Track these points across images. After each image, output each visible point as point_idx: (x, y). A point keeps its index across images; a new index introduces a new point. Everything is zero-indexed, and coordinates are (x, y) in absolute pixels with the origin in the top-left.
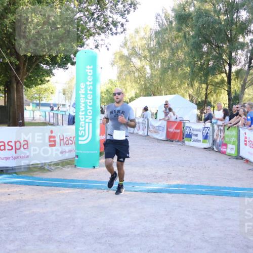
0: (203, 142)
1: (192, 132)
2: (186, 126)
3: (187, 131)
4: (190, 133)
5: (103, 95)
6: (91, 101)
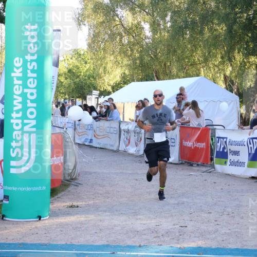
0: (249, 166)
1: (229, 147)
2: (217, 135)
3: (219, 144)
4: (224, 148)
5: (62, 79)
6: (34, 91)
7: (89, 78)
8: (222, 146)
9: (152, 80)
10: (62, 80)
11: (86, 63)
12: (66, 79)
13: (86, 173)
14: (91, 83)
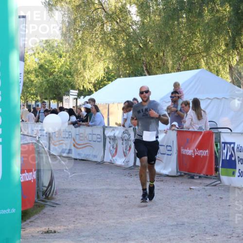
1: (237, 154)
2: (222, 140)
3: (225, 151)
4: (231, 156)
5: (32, 77)
7: (65, 75)
8: (229, 154)
9: (141, 75)
10: (32, 79)
11: (61, 57)
12: (37, 76)
13: (64, 190)
14: (67, 81)
